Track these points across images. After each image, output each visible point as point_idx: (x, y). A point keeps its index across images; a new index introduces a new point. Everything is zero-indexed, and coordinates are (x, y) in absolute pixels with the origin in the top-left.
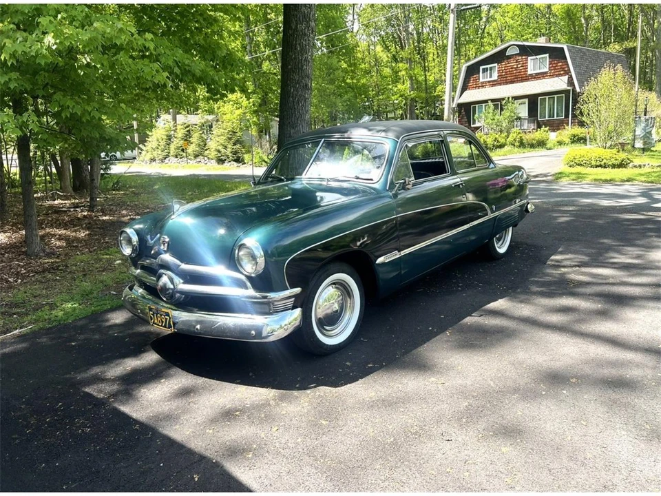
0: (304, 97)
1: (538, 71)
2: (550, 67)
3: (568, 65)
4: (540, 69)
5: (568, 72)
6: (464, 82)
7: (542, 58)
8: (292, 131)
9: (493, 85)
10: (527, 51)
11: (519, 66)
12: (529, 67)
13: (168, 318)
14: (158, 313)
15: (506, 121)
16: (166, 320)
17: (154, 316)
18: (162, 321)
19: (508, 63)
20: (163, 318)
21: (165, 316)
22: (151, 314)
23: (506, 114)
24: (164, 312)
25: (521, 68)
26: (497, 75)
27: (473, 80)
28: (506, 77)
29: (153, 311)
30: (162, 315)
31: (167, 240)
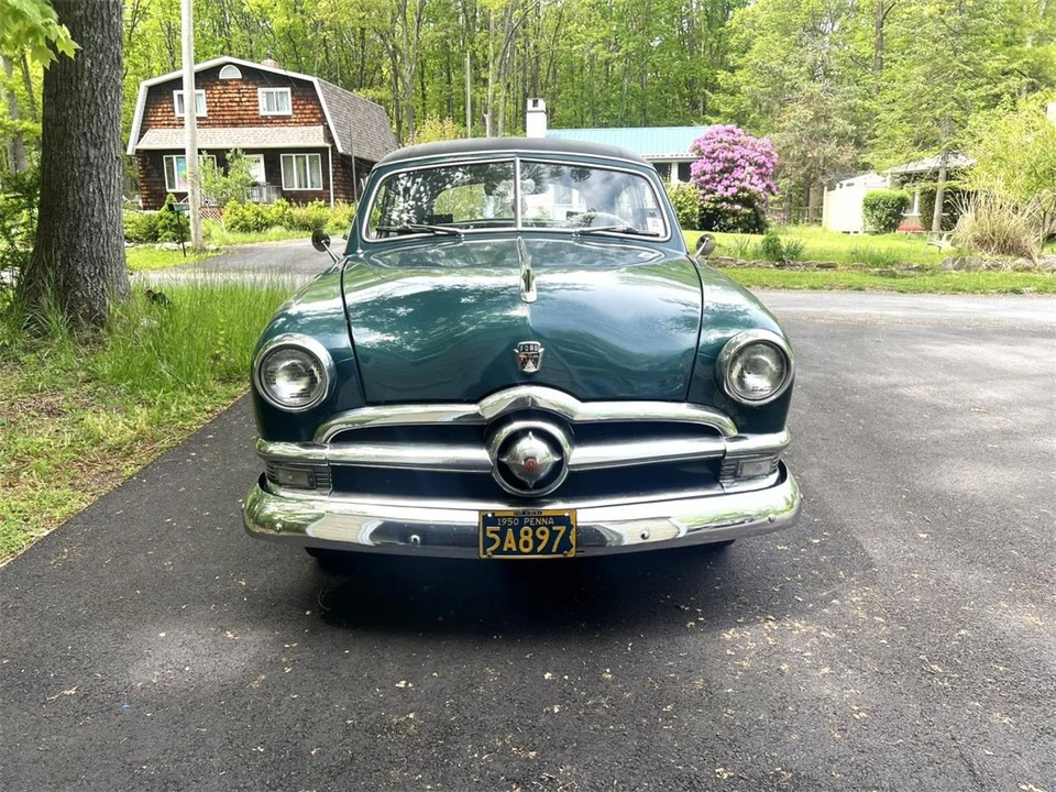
0: (116, 83)
1: (275, 113)
2: (293, 109)
3: (322, 111)
4: (278, 109)
5: (323, 120)
7: (281, 93)
8: (92, 152)
9: (203, 126)
10: (254, 77)
11: (243, 99)
12: (260, 103)
13: (563, 529)
14: (522, 525)
15: (239, 186)
16: (553, 534)
17: (502, 534)
18: (537, 542)
19: (225, 93)
20: (543, 533)
21: (550, 527)
22: (492, 532)
23: (235, 175)
24: (548, 517)
25: (248, 104)
26: (206, 109)
27: (163, 112)
28: (223, 115)
29: (501, 522)
30: (542, 526)
31: (541, 350)
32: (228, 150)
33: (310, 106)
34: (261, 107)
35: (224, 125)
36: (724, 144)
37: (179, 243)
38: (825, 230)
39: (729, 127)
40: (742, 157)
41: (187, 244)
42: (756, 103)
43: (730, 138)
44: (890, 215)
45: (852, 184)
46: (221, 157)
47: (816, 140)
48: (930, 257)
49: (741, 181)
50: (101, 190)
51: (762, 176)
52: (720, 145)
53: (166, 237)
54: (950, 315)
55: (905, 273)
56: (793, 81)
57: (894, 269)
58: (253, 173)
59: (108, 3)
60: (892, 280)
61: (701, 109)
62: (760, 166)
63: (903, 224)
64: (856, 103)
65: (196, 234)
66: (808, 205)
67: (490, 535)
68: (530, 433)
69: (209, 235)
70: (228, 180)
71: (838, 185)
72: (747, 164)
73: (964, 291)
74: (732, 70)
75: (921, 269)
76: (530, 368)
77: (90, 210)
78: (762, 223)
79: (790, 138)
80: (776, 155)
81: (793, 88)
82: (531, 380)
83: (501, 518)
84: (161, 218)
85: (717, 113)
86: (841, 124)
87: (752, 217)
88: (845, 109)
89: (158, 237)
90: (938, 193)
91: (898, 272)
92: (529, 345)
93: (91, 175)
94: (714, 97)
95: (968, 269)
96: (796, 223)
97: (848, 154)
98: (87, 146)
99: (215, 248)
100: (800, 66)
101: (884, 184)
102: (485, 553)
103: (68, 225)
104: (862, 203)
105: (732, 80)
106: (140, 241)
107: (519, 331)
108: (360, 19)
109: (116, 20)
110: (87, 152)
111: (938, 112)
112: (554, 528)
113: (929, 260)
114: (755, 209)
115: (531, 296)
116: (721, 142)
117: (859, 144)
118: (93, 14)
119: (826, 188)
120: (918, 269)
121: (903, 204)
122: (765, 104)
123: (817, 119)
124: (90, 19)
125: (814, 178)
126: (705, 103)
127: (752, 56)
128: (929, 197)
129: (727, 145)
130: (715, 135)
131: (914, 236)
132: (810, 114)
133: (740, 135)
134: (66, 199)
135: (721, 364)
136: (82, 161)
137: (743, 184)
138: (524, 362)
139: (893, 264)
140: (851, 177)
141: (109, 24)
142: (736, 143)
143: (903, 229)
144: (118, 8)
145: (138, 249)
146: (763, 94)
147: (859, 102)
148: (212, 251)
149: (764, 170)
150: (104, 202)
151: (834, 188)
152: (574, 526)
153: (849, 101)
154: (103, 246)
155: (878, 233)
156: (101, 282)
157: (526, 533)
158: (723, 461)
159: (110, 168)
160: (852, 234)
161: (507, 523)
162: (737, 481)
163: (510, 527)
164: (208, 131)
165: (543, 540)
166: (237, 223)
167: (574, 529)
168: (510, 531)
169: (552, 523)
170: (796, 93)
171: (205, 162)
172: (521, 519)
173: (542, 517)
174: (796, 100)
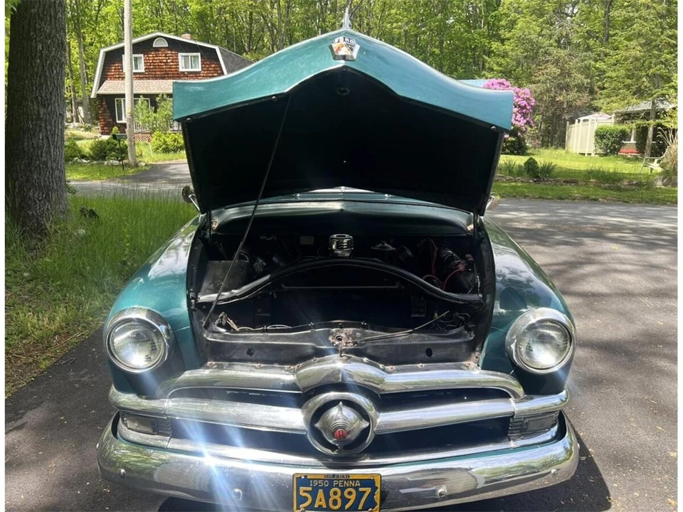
1: (190, 70)
2: (202, 67)
3: (221, 67)
4: (192, 68)
5: (221, 75)
6: (103, 69)
7: (194, 56)
8: (42, 111)
9: (142, 78)
10: (176, 46)
11: (169, 61)
12: (180, 63)
13: (368, 490)
14: (331, 486)
15: (164, 119)
16: (360, 495)
17: (314, 494)
18: (345, 501)
19: (156, 56)
20: (350, 493)
21: (356, 489)
22: (304, 491)
23: (162, 112)
24: (356, 480)
25: (171, 64)
26: (144, 67)
27: (115, 69)
28: (155, 71)
29: (313, 484)
30: (349, 487)
32: (157, 95)
33: (213, 66)
34: (180, 66)
35: (156, 78)
37: (120, 161)
38: (567, 152)
39: (500, 80)
41: (125, 161)
42: (519, 63)
43: (501, 88)
44: (614, 142)
45: (587, 120)
46: (152, 99)
47: (561, 89)
48: (646, 176)
50: (48, 138)
51: (524, 115)
53: (111, 156)
56: (546, 48)
57: (619, 184)
59: (55, 2)
60: (619, 193)
61: (481, 66)
62: (522, 108)
63: (623, 149)
64: (590, 63)
65: (132, 155)
66: (555, 134)
67: (302, 494)
68: (341, 403)
69: (141, 155)
70: (157, 115)
71: (577, 121)
74: (503, 41)
75: (639, 185)
77: (39, 152)
78: (523, 147)
79: (543, 87)
80: (533, 100)
81: (546, 53)
83: (313, 479)
84: (109, 143)
85: (492, 70)
86: (580, 78)
87: (516, 143)
88: (582, 68)
89: (106, 156)
90: (650, 129)
91: (622, 187)
93: (41, 126)
94: (489, 60)
95: (673, 185)
96: (547, 146)
97: (584, 99)
98: (38, 106)
100: (551, 38)
101: (610, 121)
103: (23, 163)
104: (594, 134)
105: (502, 48)
106: (94, 159)
108: (249, 5)
109: (60, 16)
110: (38, 111)
111: (650, 71)
112: (360, 489)
113: (645, 178)
114: (518, 138)
117: (592, 92)
118: (44, 11)
119: (568, 122)
120: (637, 185)
121: (624, 135)
122: (525, 64)
123: (562, 74)
124: (41, 15)
125: (560, 115)
126: (483, 64)
127: (517, 32)
128: (642, 132)
130: (491, 86)
131: (631, 158)
132: (558, 71)
133: (508, 86)
134: (23, 144)
136: (34, 117)
139: (618, 181)
140: (586, 115)
141: (55, 18)
143: (623, 153)
144: (62, 5)
145: (92, 165)
146: (525, 57)
147: (593, 63)
148: (142, 166)
149: (525, 110)
150: (50, 146)
151: (574, 123)
152: (379, 486)
153: (586, 62)
154: (48, 177)
155: (606, 155)
156: (47, 204)
157: (335, 493)
158: (511, 419)
159: (55, 121)
160: (586, 155)
161: (318, 484)
162: (523, 435)
163: (321, 488)
164: (145, 82)
165: (350, 500)
166: (160, 147)
167: (379, 490)
168: (321, 491)
169: (359, 485)
170: (548, 56)
171: (142, 103)
172: (331, 481)
173: (350, 480)
174: (548, 61)
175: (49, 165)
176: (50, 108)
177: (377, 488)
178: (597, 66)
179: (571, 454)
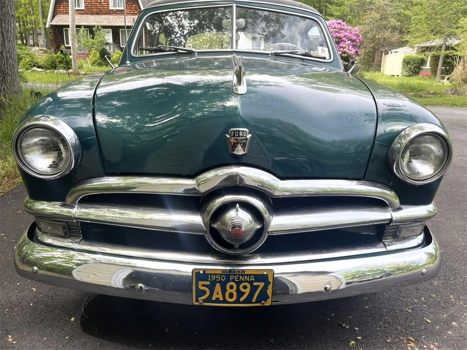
1: (118, 8)
2: (126, 7)
3: (140, 7)
9: (83, 14)
12: (110, 3)
13: (262, 284)
14: (228, 281)
15: (99, 44)
16: (254, 289)
17: (212, 288)
18: (239, 294)
20: (245, 287)
21: (251, 283)
22: (203, 285)
23: (97, 39)
24: (250, 275)
25: (104, 3)
26: (84, 6)
27: (63, 7)
28: (92, 9)
29: (211, 278)
30: (244, 282)
31: (249, 136)
32: (94, 26)
33: (134, 5)
34: (110, 5)
35: (93, 14)
36: (336, 29)
37: (66, 70)
38: (382, 74)
39: (339, 21)
40: (344, 37)
41: (70, 71)
42: (352, 10)
43: (339, 26)
44: (416, 67)
45: (397, 52)
46: (91, 29)
47: (380, 29)
48: (439, 88)
49: (344, 48)
51: (354, 46)
52: (334, 30)
53: (60, 67)
54: (457, 118)
55: (426, 95)
57: (421, 93)
58: (106, 38)
60: (421, 99)
62: (353, 41)
63: (422, 72)
64: (401, 12)
65: (75, 66)
66: (374, 62)
67: (201, 288)
68: (238, 205)
69: (82, 67)
70: (94, 41)
71: (390, 52)
72: (347, 40)
73: (457, 105)
75: (435, 94)
76: (240, 151)
79: (368, 28)
80: (361, 36)
81: (371, 3)
82: (239, 161)
83: (211, 274)
84: (58, 57)
85: (332, 15)
86: (393, 22)
88: (395, 14)
89: (56, 67)
90: (441, 57)
91: (423, 95)
92: (239, 131)
94: (331, 7)
95: (458, 95)
96: (368, 71)
97: (396, 37)
99: (84, 73)
101: (413, 52)
102: (197, 301)
104: (402, 61)
106: (48, 69)
107: (231, 118)
111: (444, 16)
112: (255, 284)
113: (439, 90)
115: (242, 89)
116: (335, 28)
117: (401, 32)
119: (384, 53)
120: (433, 94)
121: (422, 62)
122: (356, 11)
123: (381, 19)
125: (378, 49)
126: (326, 11)
128: (436, 59)
129: (337, 30)
130: (332, 25)
131: (427, 78)
132: (378, 16)
133: (344, 25)
135: (393, 151)
137: (345, 50)
138: (235, 146)
139: (420, 91)
140: (397, 48)
142: (342, 29)
143: (422, 75)
145: (46, 73)
146: (356, 6)
147: (403, 11)
148: (83, 75)
149: (355, 43)
150: (4, 40)
151: (388, 53)
152: (271, 281)
153: (398, 10)
154: (4, 64)
155: (409, 76)
156: (3, 84)
157: (231, 287)
158: (387, 226)
159: (8, 21)
160: (395, 76)
161: (216, 279)
162: (395, 241)
163: (218, 282)
164: (85, 16)
165: (245, 293)
166: (96, 61)
167: (271, 285)
168: (218, 285)
169: (253, 280)
170: (372, 5)
171: (83, 31)
172: (228, 276)
173: (246, 275)
174: (372, 9)
175: (4, 55)
176: (4, 10)
177: (270, 283)
178: (406, 13)
179: (435, 260)
